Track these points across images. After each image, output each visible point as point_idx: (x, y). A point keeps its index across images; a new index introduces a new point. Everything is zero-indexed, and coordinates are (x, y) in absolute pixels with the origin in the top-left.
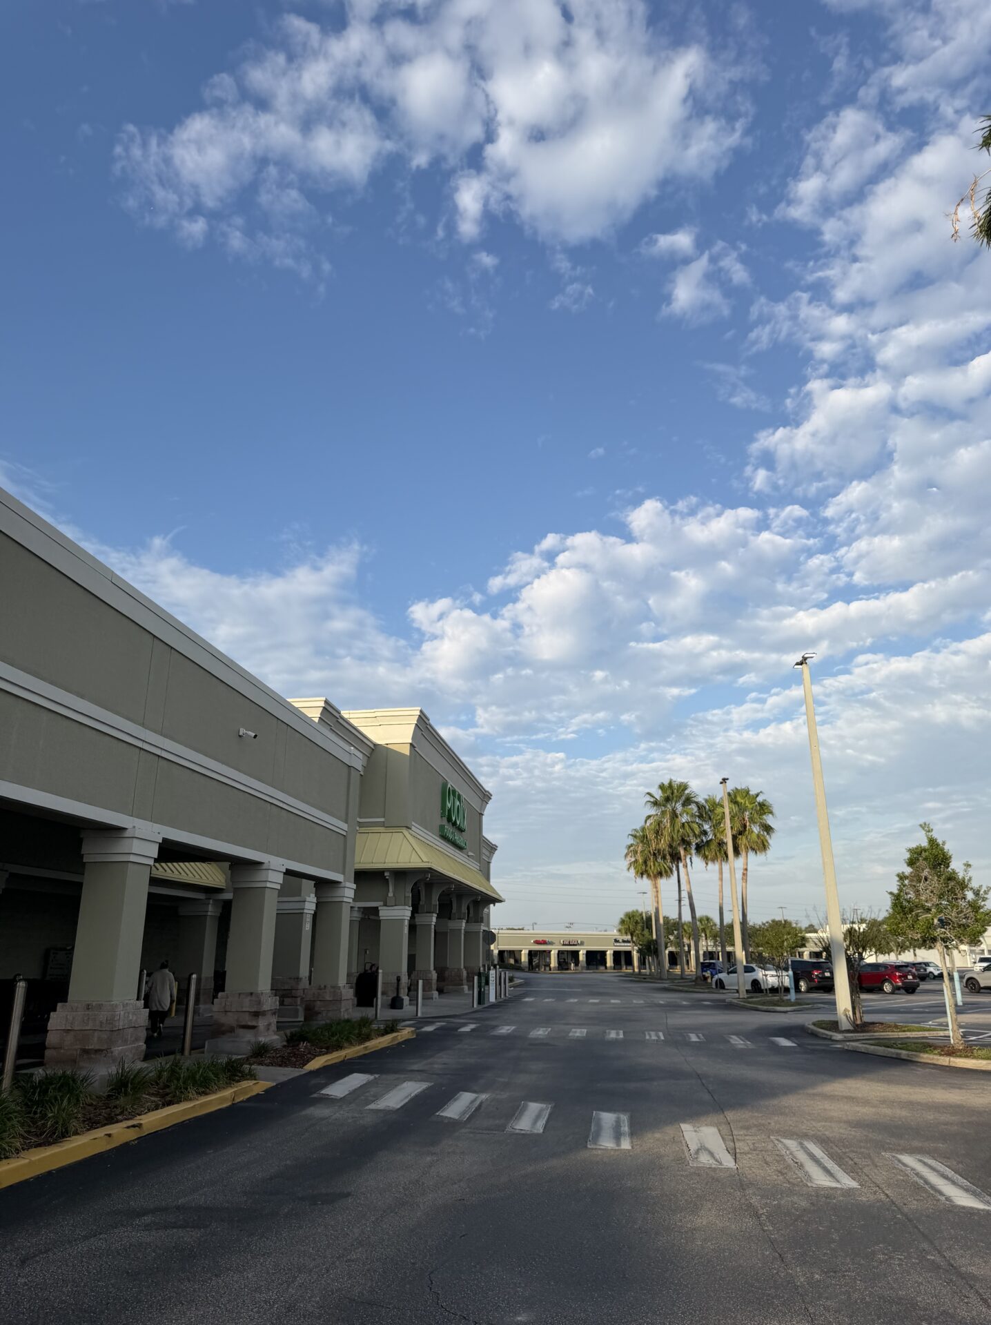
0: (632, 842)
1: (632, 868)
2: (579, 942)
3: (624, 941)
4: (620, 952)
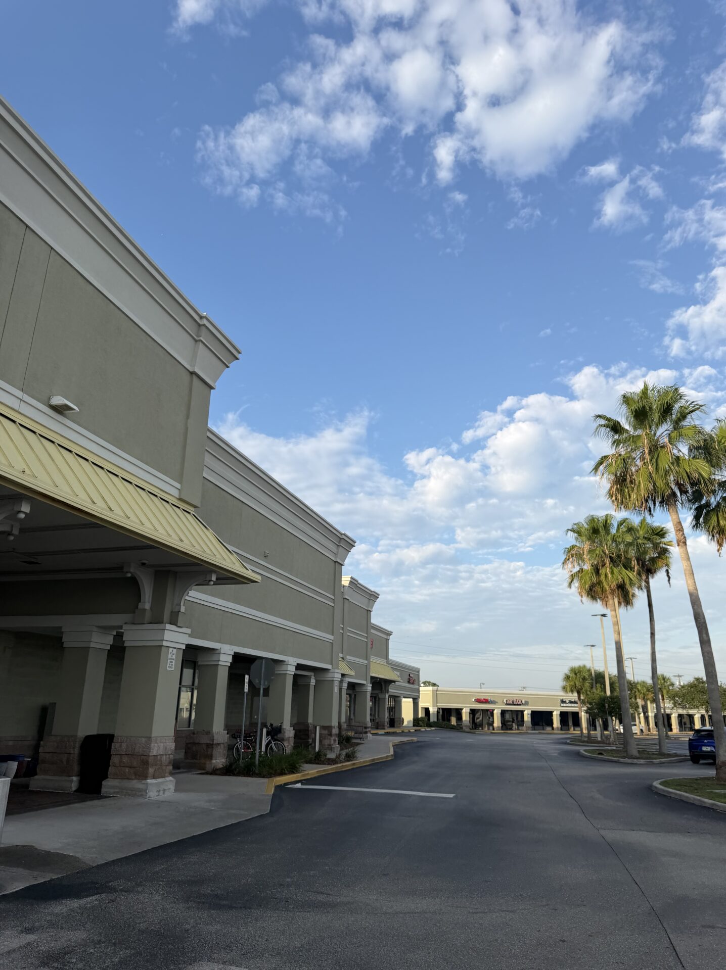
0: (574, 542)
1: (576, 584)
2: (523, 702)
3: (571, 702)
4: (567, 713)
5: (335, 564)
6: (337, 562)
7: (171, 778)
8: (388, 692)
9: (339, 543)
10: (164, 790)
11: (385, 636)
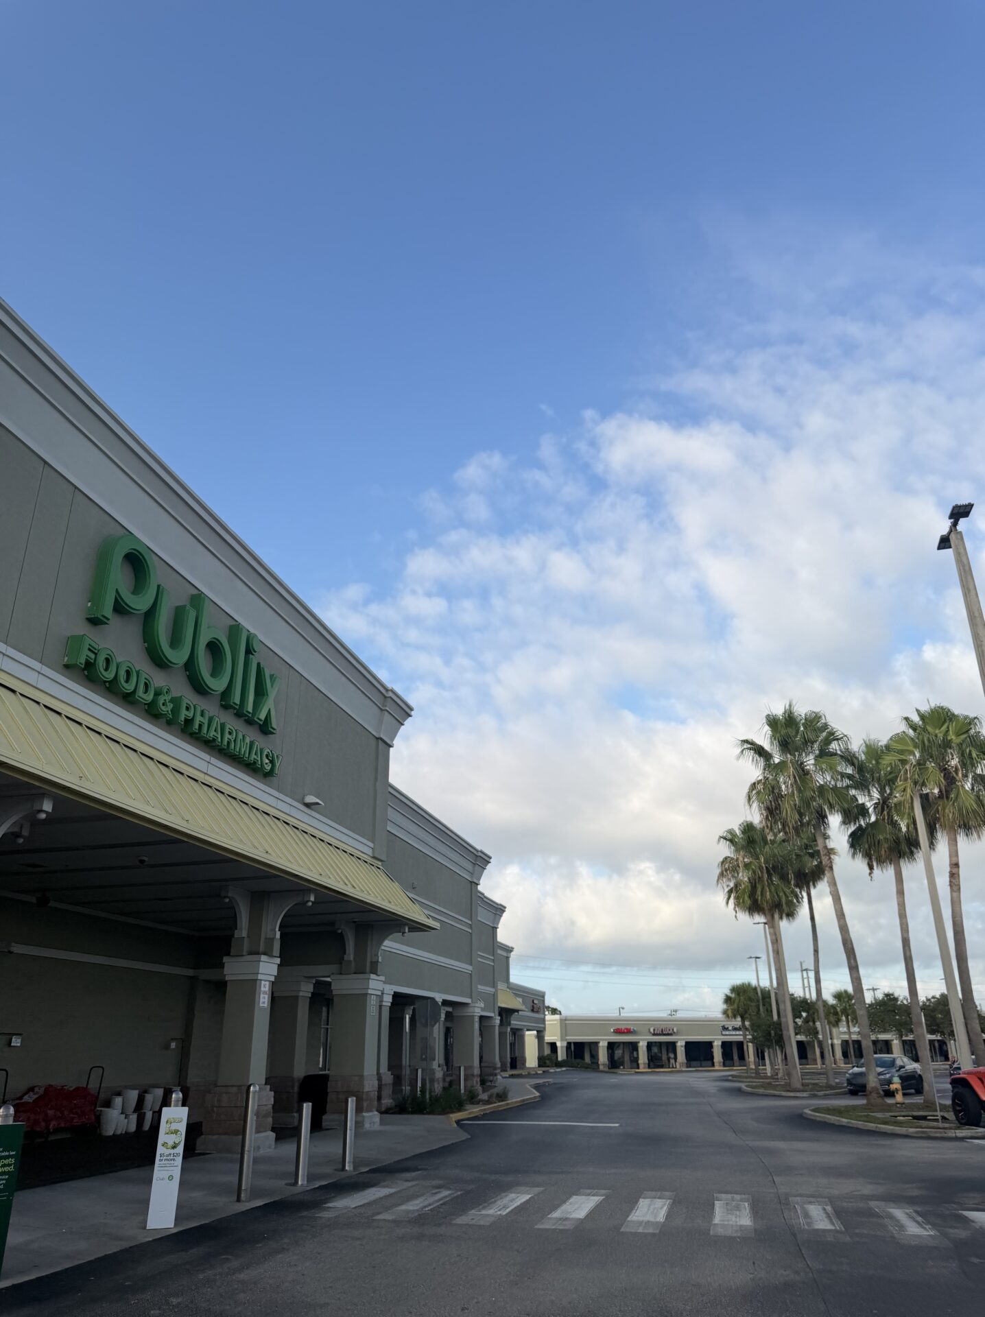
0: (729, 852)
2: (675, 1030)
3: (735, 1029)
4: (731, 1043)
5: (471, 885)
6: (474, 882)
7: (376, 1113)
8: (509, 1024)
9: (475, 861)
10: (374, 1123)
11: (504, 954)
